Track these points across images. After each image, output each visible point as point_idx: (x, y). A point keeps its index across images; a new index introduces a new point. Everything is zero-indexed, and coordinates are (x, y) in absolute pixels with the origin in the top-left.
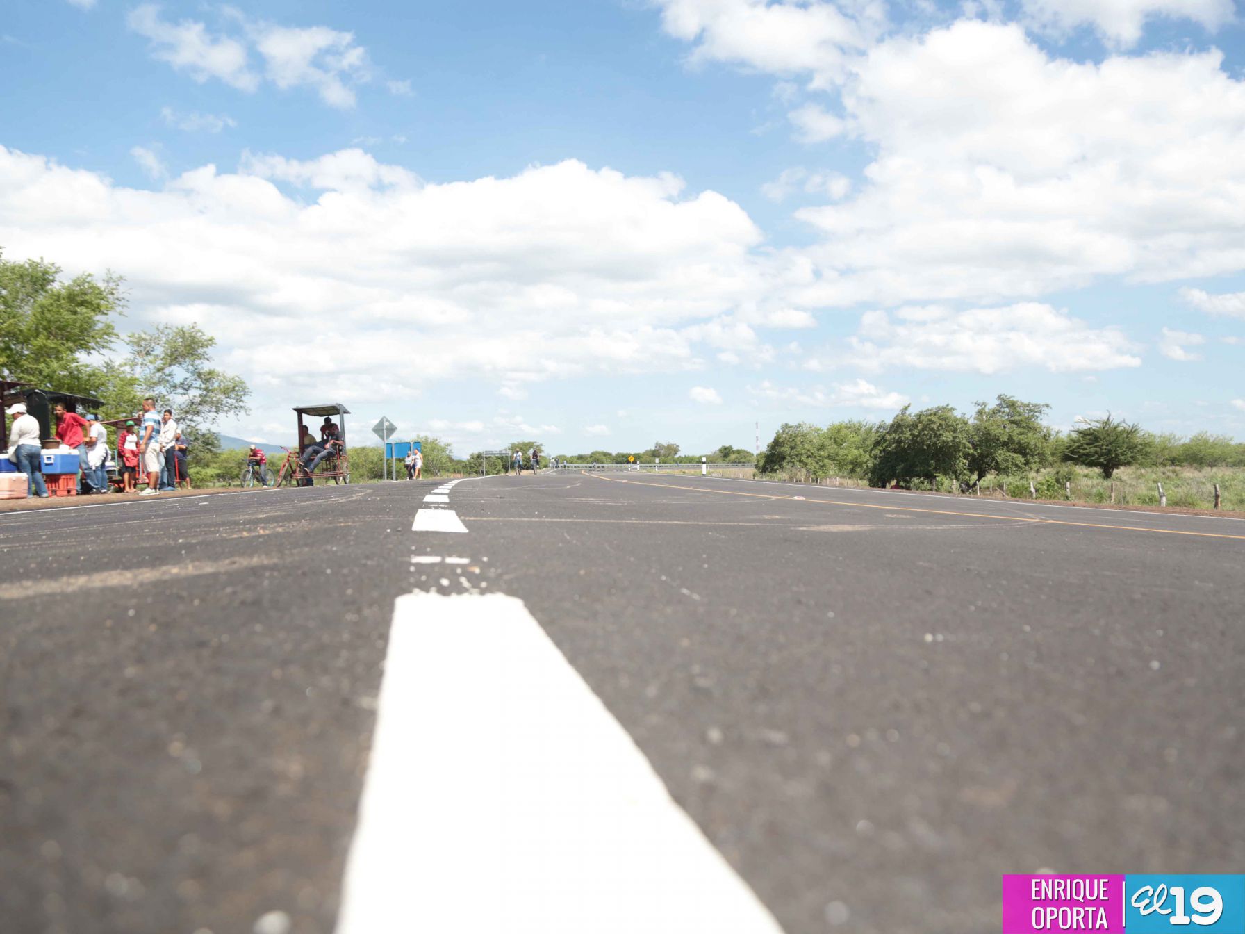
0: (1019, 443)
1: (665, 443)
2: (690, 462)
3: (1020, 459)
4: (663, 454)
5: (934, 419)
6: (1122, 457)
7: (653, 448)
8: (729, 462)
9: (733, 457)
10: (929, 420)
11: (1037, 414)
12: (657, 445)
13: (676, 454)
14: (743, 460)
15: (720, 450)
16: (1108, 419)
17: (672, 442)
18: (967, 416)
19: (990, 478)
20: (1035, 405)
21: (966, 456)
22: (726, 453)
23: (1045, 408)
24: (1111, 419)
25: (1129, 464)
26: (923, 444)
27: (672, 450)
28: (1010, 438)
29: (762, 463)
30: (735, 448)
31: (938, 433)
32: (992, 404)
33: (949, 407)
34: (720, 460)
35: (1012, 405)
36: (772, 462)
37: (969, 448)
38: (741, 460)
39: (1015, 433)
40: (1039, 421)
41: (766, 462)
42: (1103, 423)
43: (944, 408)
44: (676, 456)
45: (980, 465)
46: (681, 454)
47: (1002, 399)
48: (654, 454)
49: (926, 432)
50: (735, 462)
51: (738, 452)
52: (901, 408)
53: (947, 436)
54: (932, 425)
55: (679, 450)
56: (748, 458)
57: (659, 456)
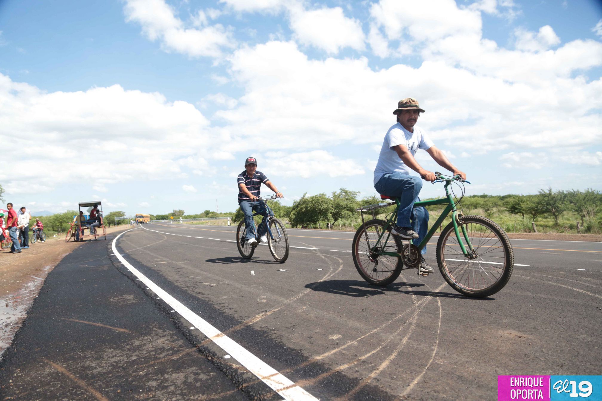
0: (350, 207)
1: (177, 209)
2: (190, 218)
3: (350, 213)
4: (177, 215)
5: (319, 198)
6: (380, 211)
9: (210, 215)
10: (317, 199)
11: (355, 195)
12: (174, 211)
13: (183, 214)
14: (215, 216)
15: (205, 212)
16: (374, 197)
17: (181, 209)
18: (330, 198)
19: (340, 222)
20: (355, 192)
21: (331, 213)
22: (207, 213)
23: (358, 193)
24: (375, 197)
25: (382, 213)
26: (316, 208)
27: (181, 213)
28: (347, 205)
29: (234, 218)
30: (211, 211)
31: (321, 204)
32: (338, 192)
33: (324, 194)
34: (204, 217)
35: (346, 192)
36: (239, 217)
37: (333, 210)
39: (349, 204)
40: (356, 198)
41: (236, 218)
42: (372, 198)
43: (322, 194)
44: (184, 215)
45: (336, 216)
46: (186, 214)
47: (342, 190)
48: (173, 214)
49: (317, 204)
50: (211, 217)
51: (213, 213)
52: (303, 195)
53: (325, 206)
54: (319, 201)
55: (184, 213)
56: (217, 215)
57: (175, 215)
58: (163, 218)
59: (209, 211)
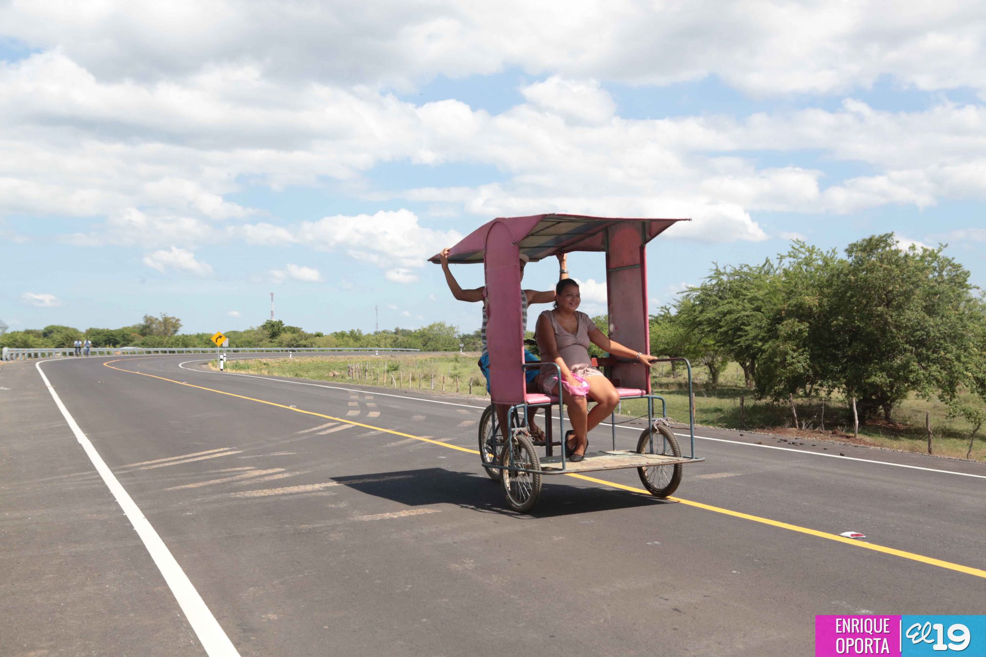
1: (158, 315)
4: (158, 333)
7: (142, 322)
8: (280, 344)
9: (286, 337)
13: (176, 331)
14: (303, 342)
22: (274, 330)
27: (170, 325)
30: (287, 324)
34: (266, 341)
38: (300, 342)
48: (145, 330)
50: (292, 346)
51: (294, 330)
55: (180, 326)
57: (151, 333)
58: (111, 339)
59: (281, 322)
